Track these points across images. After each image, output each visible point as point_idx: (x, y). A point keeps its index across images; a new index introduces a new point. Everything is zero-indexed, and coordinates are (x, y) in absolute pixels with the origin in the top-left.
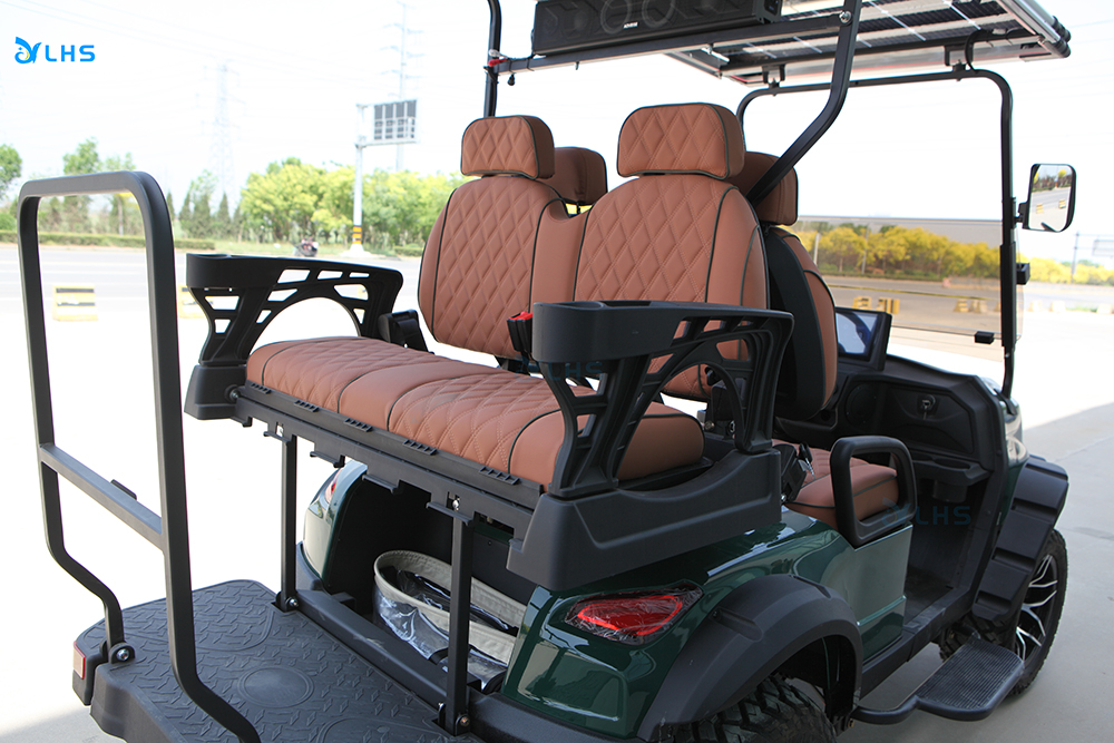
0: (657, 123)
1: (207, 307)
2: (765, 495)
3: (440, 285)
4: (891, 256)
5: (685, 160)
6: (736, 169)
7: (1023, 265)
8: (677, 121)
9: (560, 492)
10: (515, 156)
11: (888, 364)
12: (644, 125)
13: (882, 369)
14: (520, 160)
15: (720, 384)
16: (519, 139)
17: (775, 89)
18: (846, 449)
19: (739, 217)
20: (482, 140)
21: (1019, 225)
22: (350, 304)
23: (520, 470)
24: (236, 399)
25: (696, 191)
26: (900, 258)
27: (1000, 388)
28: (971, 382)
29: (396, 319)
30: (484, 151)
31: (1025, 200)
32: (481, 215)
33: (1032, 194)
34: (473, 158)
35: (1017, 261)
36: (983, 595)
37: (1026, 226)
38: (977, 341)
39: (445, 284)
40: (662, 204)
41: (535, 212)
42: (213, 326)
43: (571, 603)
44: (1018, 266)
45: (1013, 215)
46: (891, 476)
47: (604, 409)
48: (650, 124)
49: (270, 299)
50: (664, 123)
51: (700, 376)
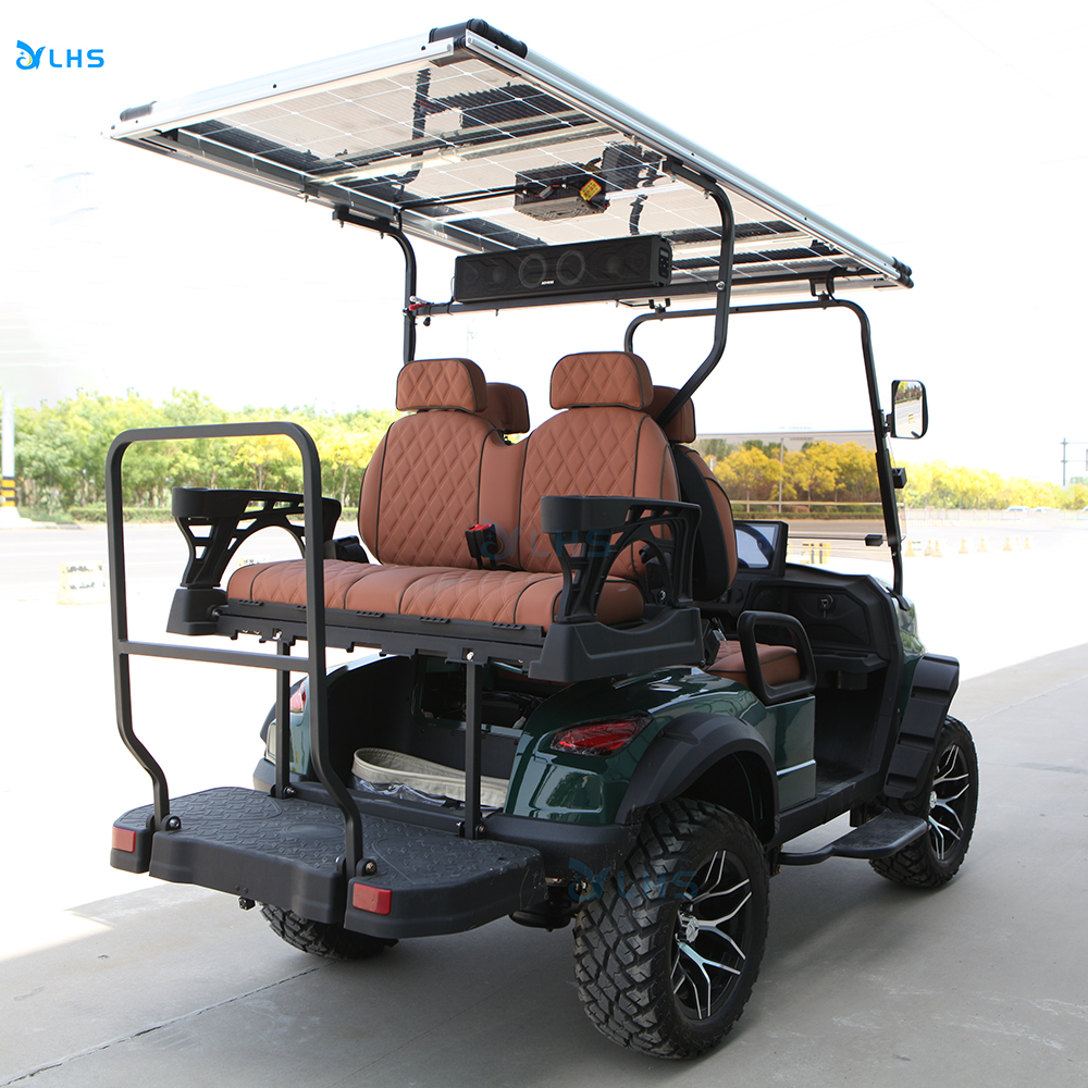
0: (583, 367)
1: (189, 535)
2: (692, 640)
3: (384, 510)
4: (818, 485)
5: (608, 395)
6: (648, 401)
7: (899, 470)
8: (599, 365)
9: (565, 619)
10: (453, 394)
11: (787, 572)
12: (572, 368)
13: (783, 576)
14: (458, 397)
15: (655, 560)
16: (457, 379)
17: (661, 314)
18: (749, 618)
19: (654, 437)
20: (418, 380)
21: (889, 434)
22: (297, 532)
23: (523, 620)
24: (216, 617)
25: (619, 420)
26: (832, 489)
27: (892, 586)
28: (865, 582)
29: (342, 544)
30: (421, 389)
31: (890, 412)
32: (423, 445)
33: (896, 406)
34: (409, 395)
35: (893, 467)
36: (892, 776)
37: (894, 435)
38: (867, 545)
39: (389, 509)
40: (592, 431)
41: (477, 440)
42: (193, 553)
43: (555, 734)
44: (894, 471)
45: (883, 426)
46: (792, 652)
47: (587, 565)
48: (577, 368)
49: (238, 528)
50: (588, 367)
51: (633, 561)
